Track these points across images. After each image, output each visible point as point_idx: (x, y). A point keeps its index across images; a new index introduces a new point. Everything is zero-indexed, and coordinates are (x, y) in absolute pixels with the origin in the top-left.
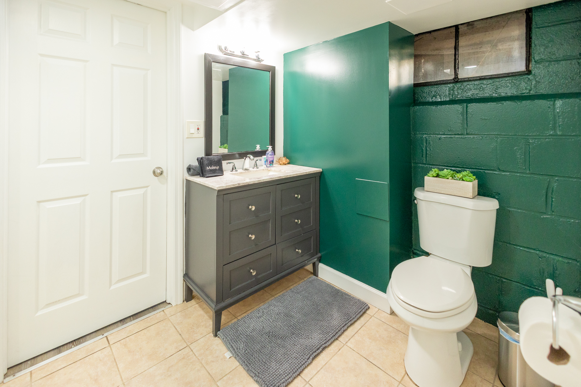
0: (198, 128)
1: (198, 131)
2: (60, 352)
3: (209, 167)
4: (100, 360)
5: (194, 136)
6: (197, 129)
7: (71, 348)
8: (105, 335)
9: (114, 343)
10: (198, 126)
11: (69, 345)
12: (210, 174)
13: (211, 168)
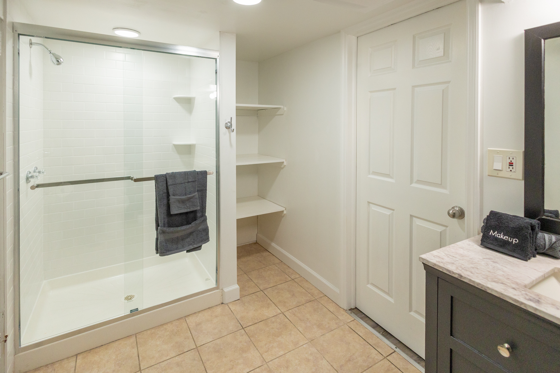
0: (510, 163)
1: (511, 167)
2: (374, 328)
3: (496, 232)
4: (368, 356)
5: (501, 174)
6: (508, 164)
7: (379, 332)
8: (398, 350)
9: (388, 360)
10: (511, 159)
11: (382, 330)
12: (492, 244)
13: (499, 236)
